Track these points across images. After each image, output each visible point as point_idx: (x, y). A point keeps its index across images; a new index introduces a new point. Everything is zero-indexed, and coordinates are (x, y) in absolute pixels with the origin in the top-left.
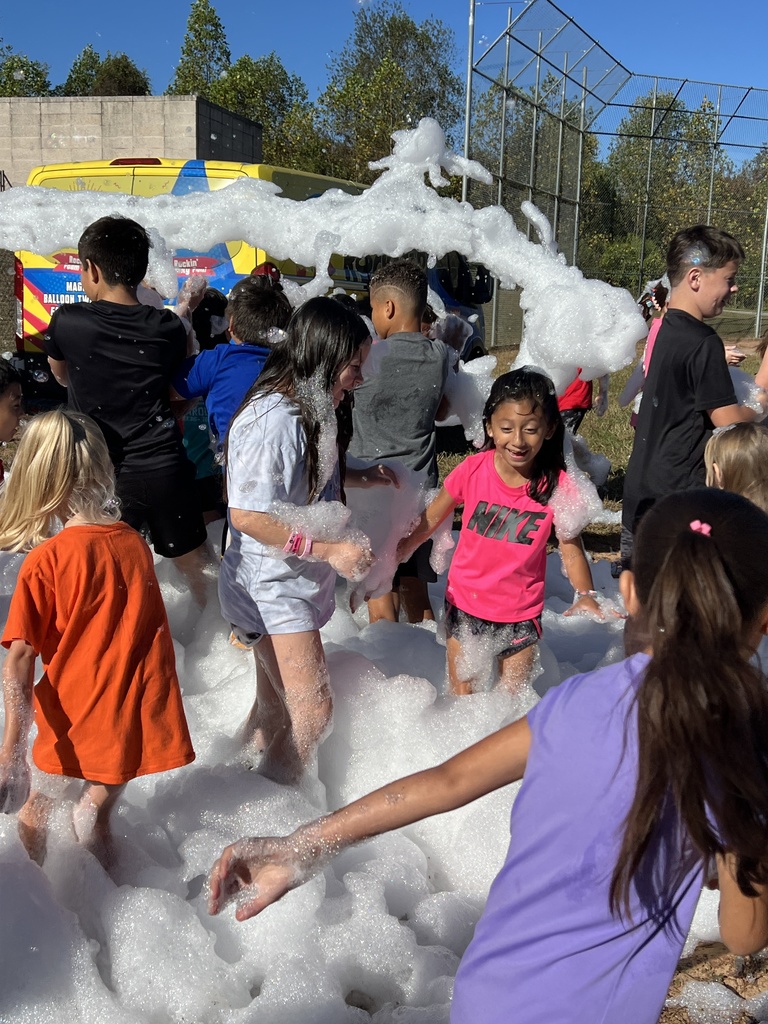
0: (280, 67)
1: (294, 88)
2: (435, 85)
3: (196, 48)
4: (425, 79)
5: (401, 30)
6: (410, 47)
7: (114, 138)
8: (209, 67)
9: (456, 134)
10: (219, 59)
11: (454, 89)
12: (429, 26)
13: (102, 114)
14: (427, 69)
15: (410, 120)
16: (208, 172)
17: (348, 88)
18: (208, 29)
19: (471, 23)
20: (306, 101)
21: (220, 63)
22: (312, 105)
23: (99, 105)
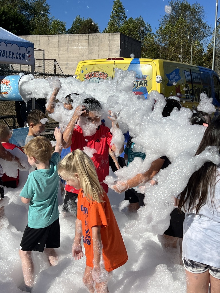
0: (142, 21)
1: (147, 28)
2: (197, 26)
3: (115, 16)
4: (193, 24)
5: (185, 7)
6: (188, 13)
7: (92, 48)
8: (119, 22)
9: (204, 42)
10: (123, 19)
11: (203, 27)
12: (195, 6)
13: (88, 39)
14: (194, 20)
15: (189, 38)
16: (141, 62)
17: (167, 28)
18: (119, 9)
19: (217, 5)
20: (151, 32)
21: (123, 21)
22: (153, 33)
23: (88, 36)
